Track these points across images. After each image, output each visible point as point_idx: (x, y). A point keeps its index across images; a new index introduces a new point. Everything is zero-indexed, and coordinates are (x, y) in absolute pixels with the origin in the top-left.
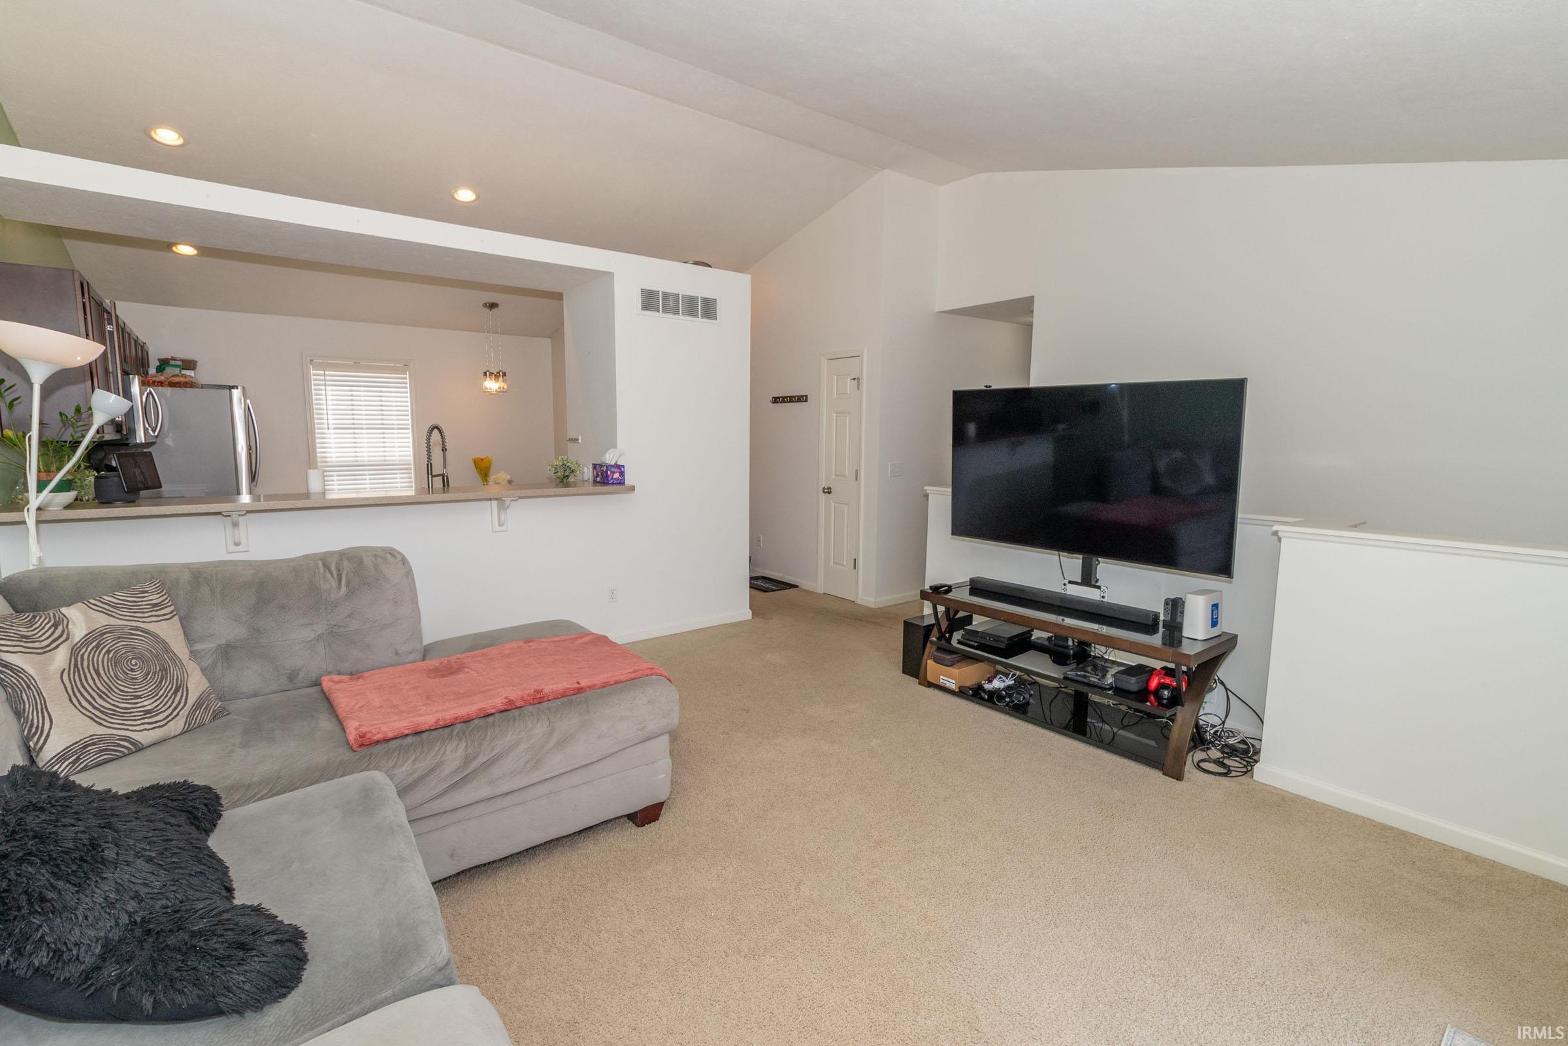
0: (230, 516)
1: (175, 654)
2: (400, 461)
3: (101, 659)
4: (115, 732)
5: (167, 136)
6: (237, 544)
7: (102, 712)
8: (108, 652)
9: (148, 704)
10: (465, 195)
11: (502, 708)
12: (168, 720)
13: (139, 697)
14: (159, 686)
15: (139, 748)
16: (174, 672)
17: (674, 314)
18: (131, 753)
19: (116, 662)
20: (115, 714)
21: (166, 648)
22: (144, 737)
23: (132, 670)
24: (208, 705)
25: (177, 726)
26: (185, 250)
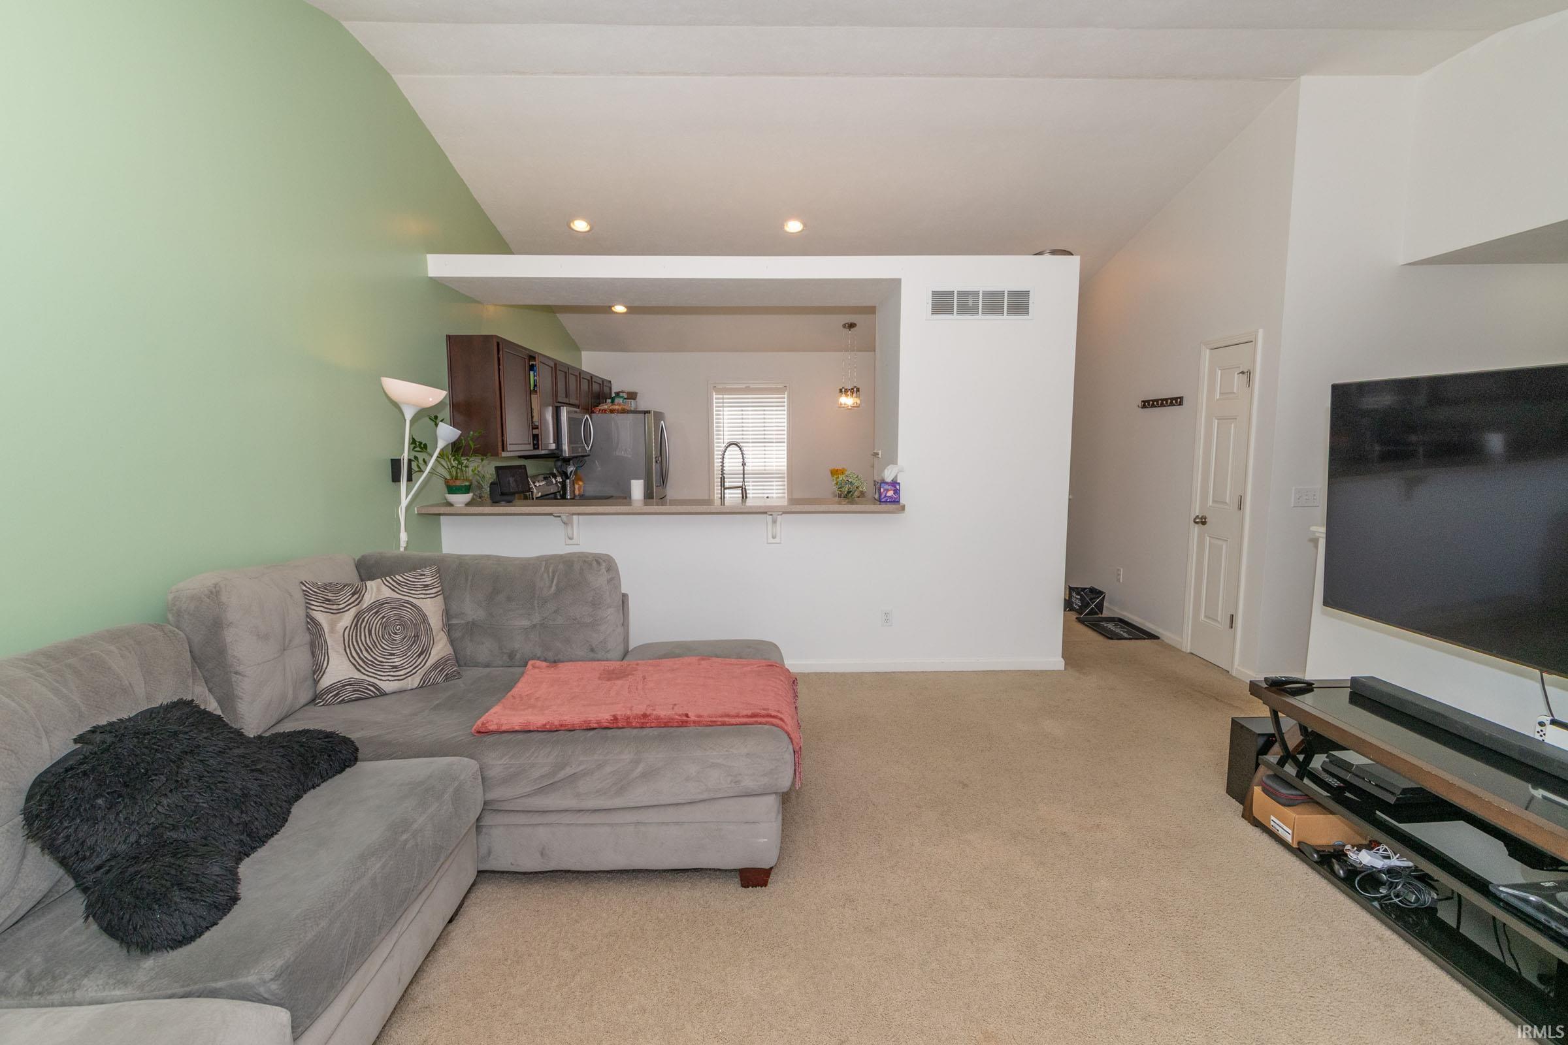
0: (560, 517)
1: (429, 625)
2: (776, 470)
3: (376, 622)
4: (366, 678)
5: (580, 226)
6: (571, 539)
7: (364, 662)
8: (383, 617)
9: (397, 661)
10: (794, 226)
11: (606, 724)
12: (407, 676)
13: (393, 654)
14: (409, 649)
15: (383, 694)
16: (424, 639)
17: (972, 314)
18: (377, 696)
19: (385, 626)
20: (373, 665)
21: (424, 619)
22: (388, 686)
23: (396, 634)
24: (443, 669)
25: (414, 682)
26: (620, 309)
